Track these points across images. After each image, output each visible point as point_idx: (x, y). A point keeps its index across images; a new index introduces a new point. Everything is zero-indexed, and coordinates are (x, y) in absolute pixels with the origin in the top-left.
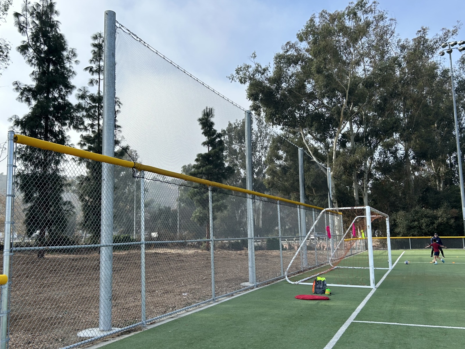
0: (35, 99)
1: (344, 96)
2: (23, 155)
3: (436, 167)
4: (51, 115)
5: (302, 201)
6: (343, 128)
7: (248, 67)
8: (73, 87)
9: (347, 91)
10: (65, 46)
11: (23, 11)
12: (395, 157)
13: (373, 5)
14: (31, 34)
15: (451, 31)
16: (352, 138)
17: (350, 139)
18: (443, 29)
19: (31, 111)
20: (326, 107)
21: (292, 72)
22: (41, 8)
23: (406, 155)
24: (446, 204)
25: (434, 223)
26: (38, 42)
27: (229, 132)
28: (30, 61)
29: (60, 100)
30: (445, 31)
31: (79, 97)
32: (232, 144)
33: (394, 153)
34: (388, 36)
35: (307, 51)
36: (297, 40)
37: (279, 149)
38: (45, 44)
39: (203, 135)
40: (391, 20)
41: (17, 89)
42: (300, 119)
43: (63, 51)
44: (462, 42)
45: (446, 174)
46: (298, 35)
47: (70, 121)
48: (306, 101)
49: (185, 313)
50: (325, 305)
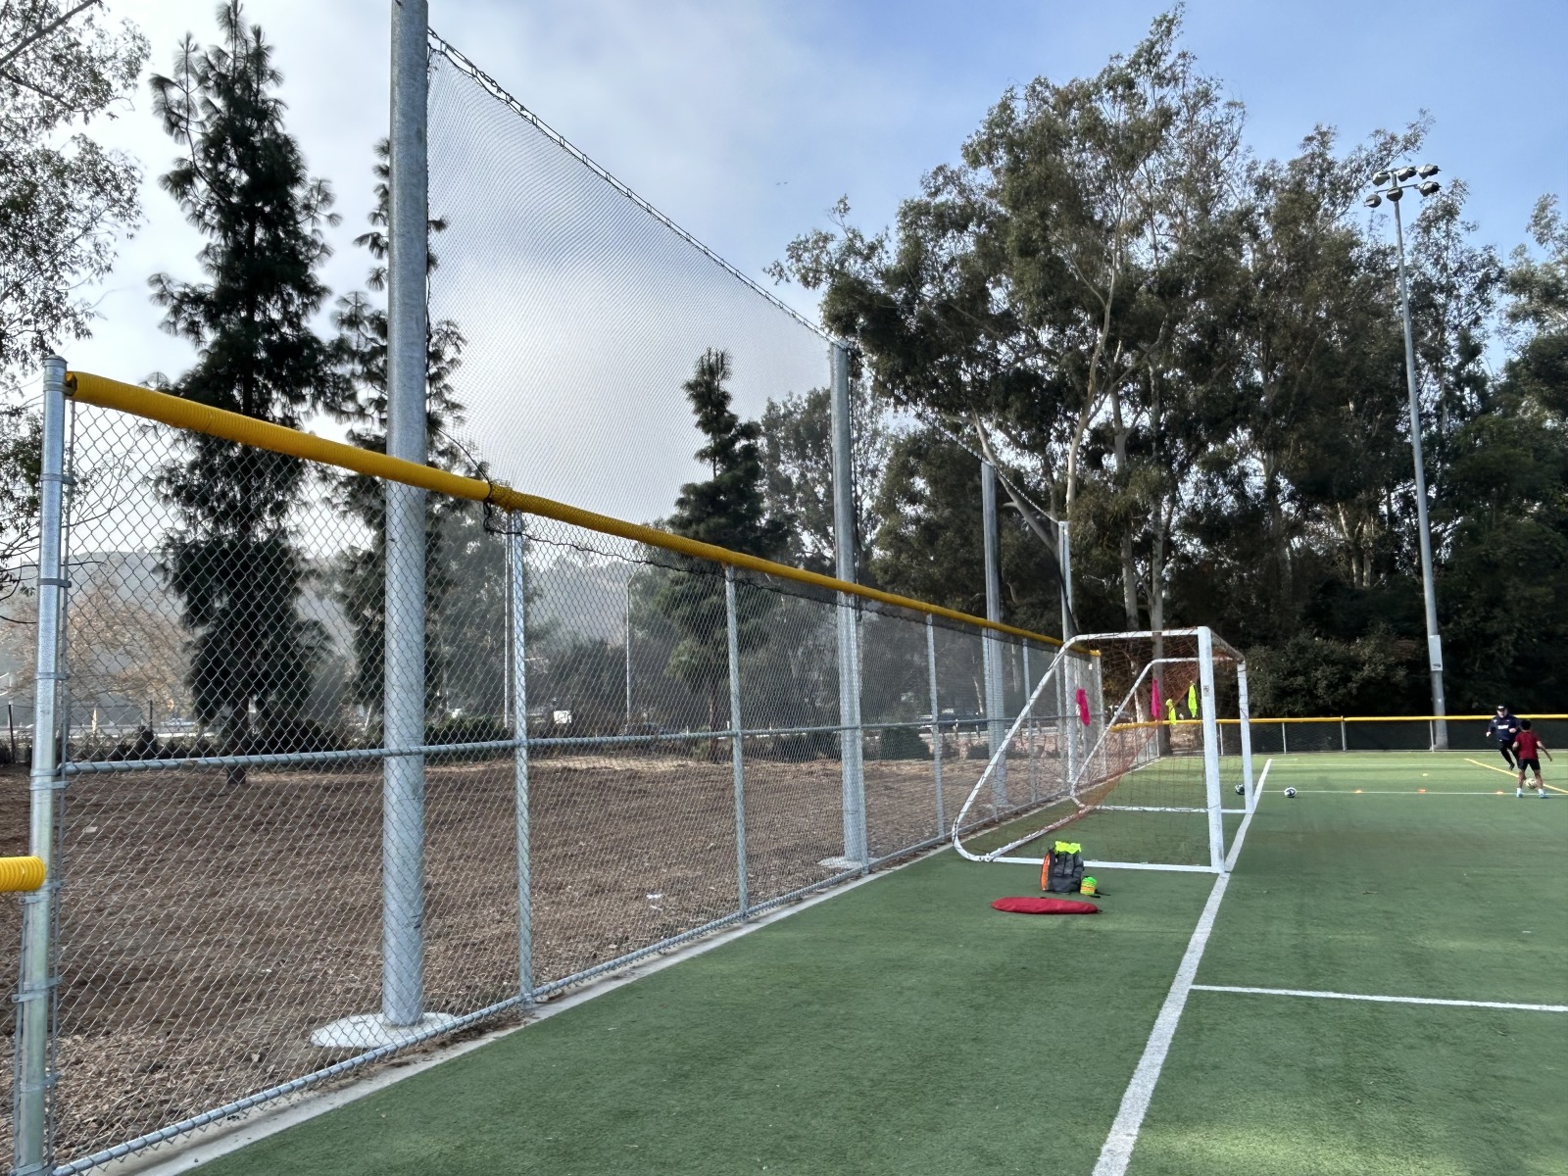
0: (214, 326)
1: (1098, 322)
2: (181, 488)
3: (1351, 525)
4: (259, 374)
5: (992, 615)
6: (1095, 414)
7: (826, 239)
8: (321, 292)
9: (1108, 308)
10: (300, 173)
11: (178, 71)
12: (1241, 496)
13: (1180, 62)
14: (200, 137)
15: (1400, 137)
16: (1120, 441)
17: (1113, 444)
18: (1377, 132)
19: (203, 360)
20: (1047, 353)
21: (951, 253)
22: (229, 61)
23: (1272, 489)
24: (1382, 626)
25: (1349, 679)
26: (221, 161)
27: (768, 429)
28: (200, 216)
29: (286, 330)
30: (1382, 140)
31: (343, 322)
32: (778, 461)
33: (1238, 483)
34: (1222, 152)
35: (992, 194)
36: (964, 162)
37: (912, 474)
38: (241, 166)
39: (700, 432)
40: (1231, 104)
41: (161, 296)
42: (974, 387)
43: (292, 187)
44: (1430, 168)
45: (1380, 542)
46: (965, 148)
47: (316, 388)
48: (988, 337)
49: (657, 960)
50: (1090, 931)
